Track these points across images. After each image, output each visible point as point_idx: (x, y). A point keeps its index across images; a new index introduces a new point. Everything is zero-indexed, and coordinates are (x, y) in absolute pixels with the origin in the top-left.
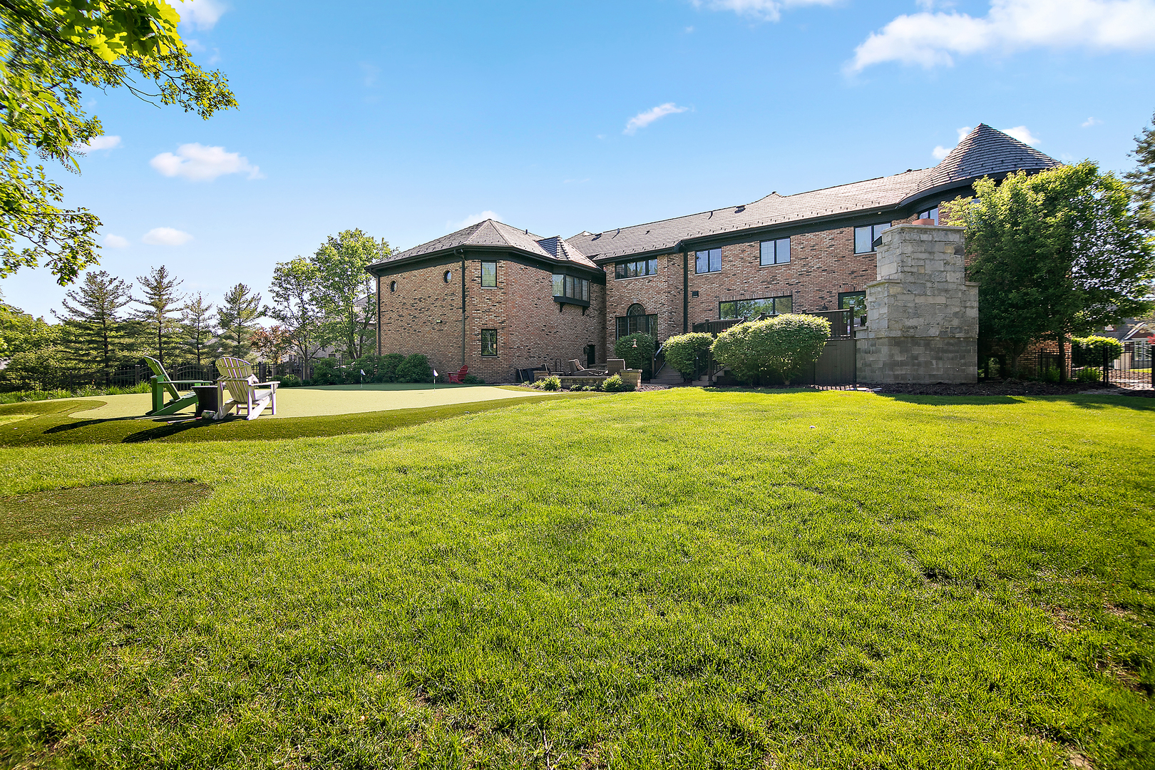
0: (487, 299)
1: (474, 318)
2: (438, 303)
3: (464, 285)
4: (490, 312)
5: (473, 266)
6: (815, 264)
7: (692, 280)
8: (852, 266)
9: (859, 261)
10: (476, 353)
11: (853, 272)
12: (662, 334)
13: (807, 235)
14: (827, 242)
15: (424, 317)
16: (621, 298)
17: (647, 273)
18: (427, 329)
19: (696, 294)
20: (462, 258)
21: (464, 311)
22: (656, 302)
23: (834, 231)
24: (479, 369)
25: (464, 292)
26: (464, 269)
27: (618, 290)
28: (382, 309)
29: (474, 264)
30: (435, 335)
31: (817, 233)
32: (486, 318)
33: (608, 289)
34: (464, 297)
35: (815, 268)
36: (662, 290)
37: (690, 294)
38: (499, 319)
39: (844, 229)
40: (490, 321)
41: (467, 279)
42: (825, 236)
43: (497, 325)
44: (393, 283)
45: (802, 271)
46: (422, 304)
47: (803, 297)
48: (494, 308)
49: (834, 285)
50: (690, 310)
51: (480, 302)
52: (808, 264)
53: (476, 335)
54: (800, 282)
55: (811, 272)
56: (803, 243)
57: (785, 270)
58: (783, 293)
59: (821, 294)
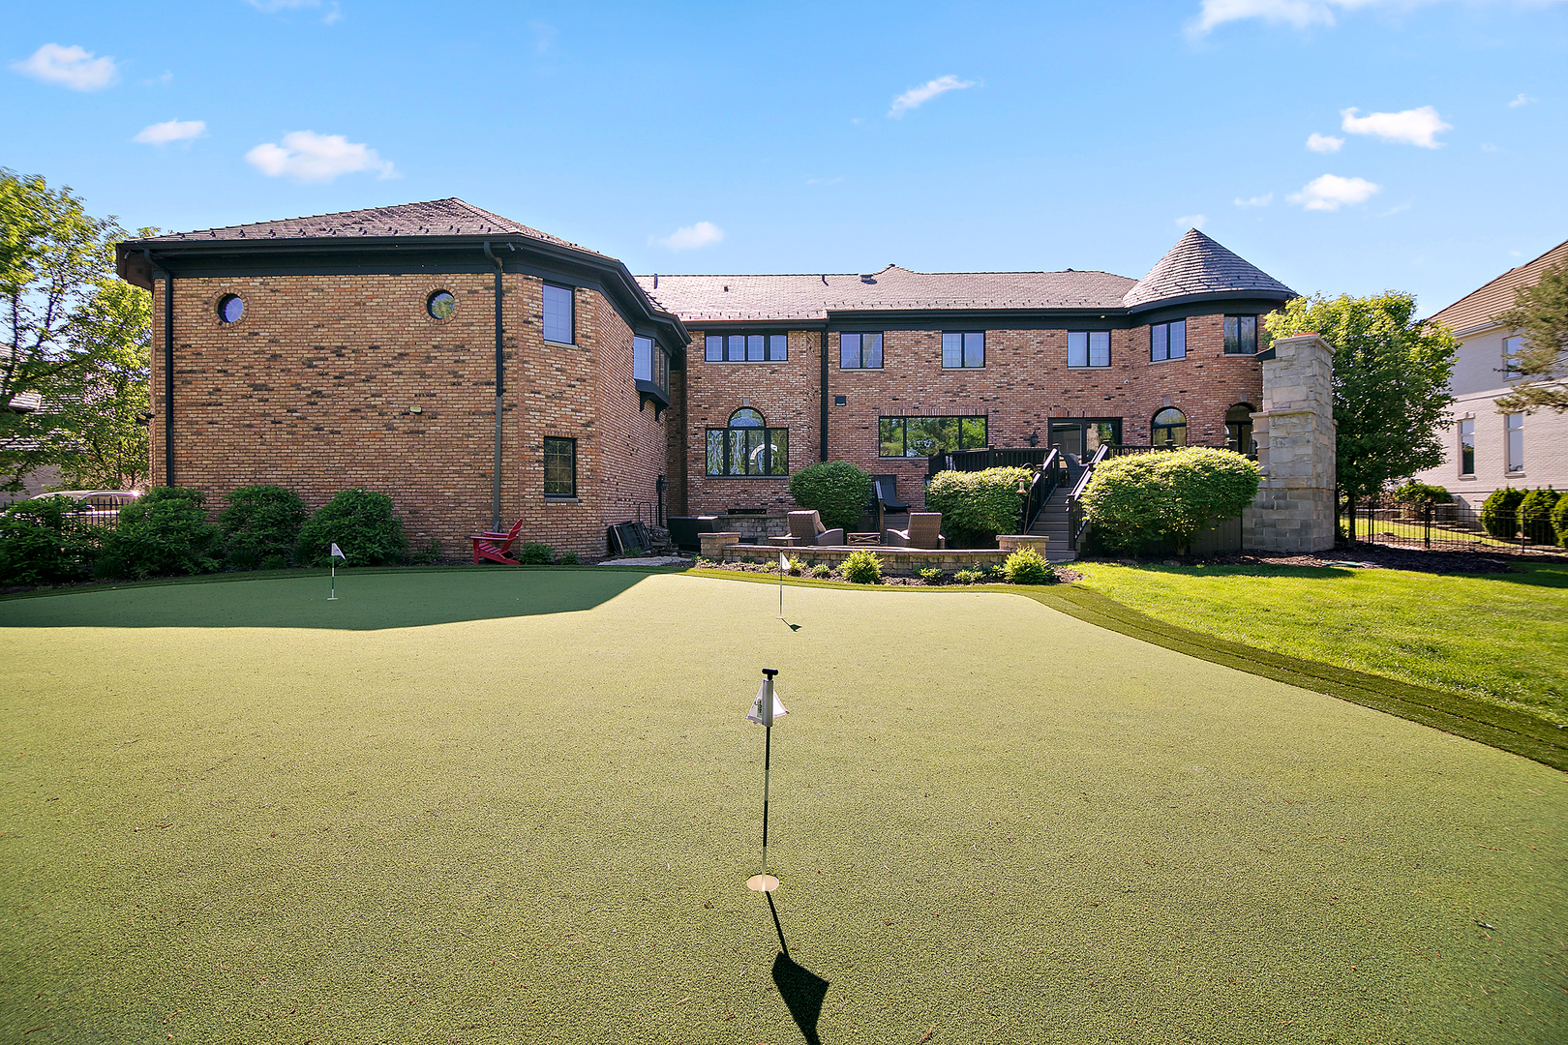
0: (557, 370)
1: (527, 409)
2: (408, 366)
3: (500, 331)
4: (561, 399)
5: (526, 291)
6: (1020, 375)
7: (834, 377)
8: (1066, 383)
9: (1074, 377)
10: (534, 491)
11: (1066, 391)
12: (796, 461)
13: (1008, 331)
14: (1034, 346)
15: (351, 396)
16: (717, 395)
17: (767, 358)
18: (366, 426)
19: (841, 400)
20: (497, 266)
21: (500, 391)
22: (785, 408)
23: (1045, 332)
24: (540, 527)
25: (500, 345)
26: (500, 293)
27: (712, 381)
28: (179, 365)
29: (528, 285)
30: (397, 444)
31: (1022, 332)
32: (554, 412)
33: (691, 378)
34: (500, 358)
35: (1019, 379)
36: (796, 388)
37: (831, 400)
38: (582, 417)
39: (1055, 331)
40: (563, 419)
41: (509, 318)
42: (1033, 337)
43: (576, 430)
44: (227, 298)
45: (1001, 383)
46: (348, 364)
47: (1001, 419)
48: (570, 392)
49: (1043, 407)
50: (831, 426)
51: (542, 375)
52: (1009, 374)
53: (532, 449)
54: (998, 398)
55: (1013, 385)
56: (1003, 343)
57: (978, 378)
58: (976, 411)
59: (1027, 417)
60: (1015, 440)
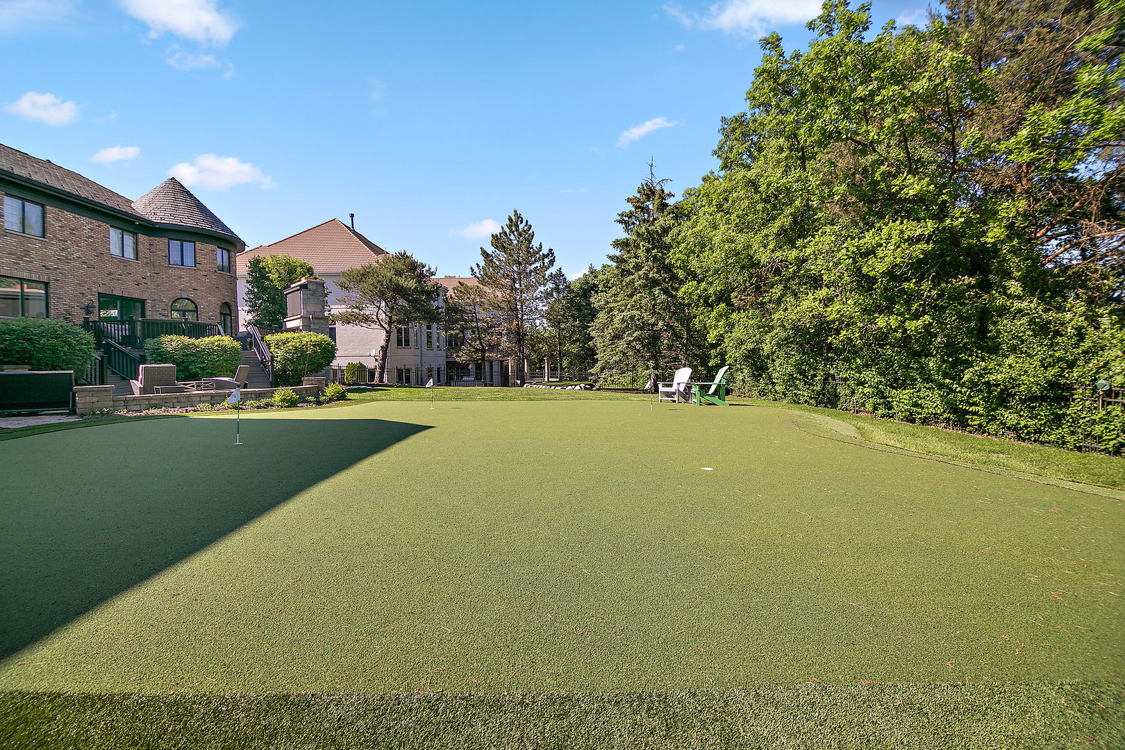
6: (75, 252)
8: (108, 265)
9: (115, 263)
11: (110, 274)
13: (64, 212)
14: (85, 229)
23: (93, 218)
31: (75, 214)
35: (75, 255)
39: (101, 223)
42: (84, 221)
45: (60, 255)
47: (62, 288)
49: (94, 283)
52: (66, 249)
54: (58, 269)
55: (70, 259)
56: (61, 221)
57: (40, 247)
58: (39, 277)
59: (82, 289)
60: (73, 307)
